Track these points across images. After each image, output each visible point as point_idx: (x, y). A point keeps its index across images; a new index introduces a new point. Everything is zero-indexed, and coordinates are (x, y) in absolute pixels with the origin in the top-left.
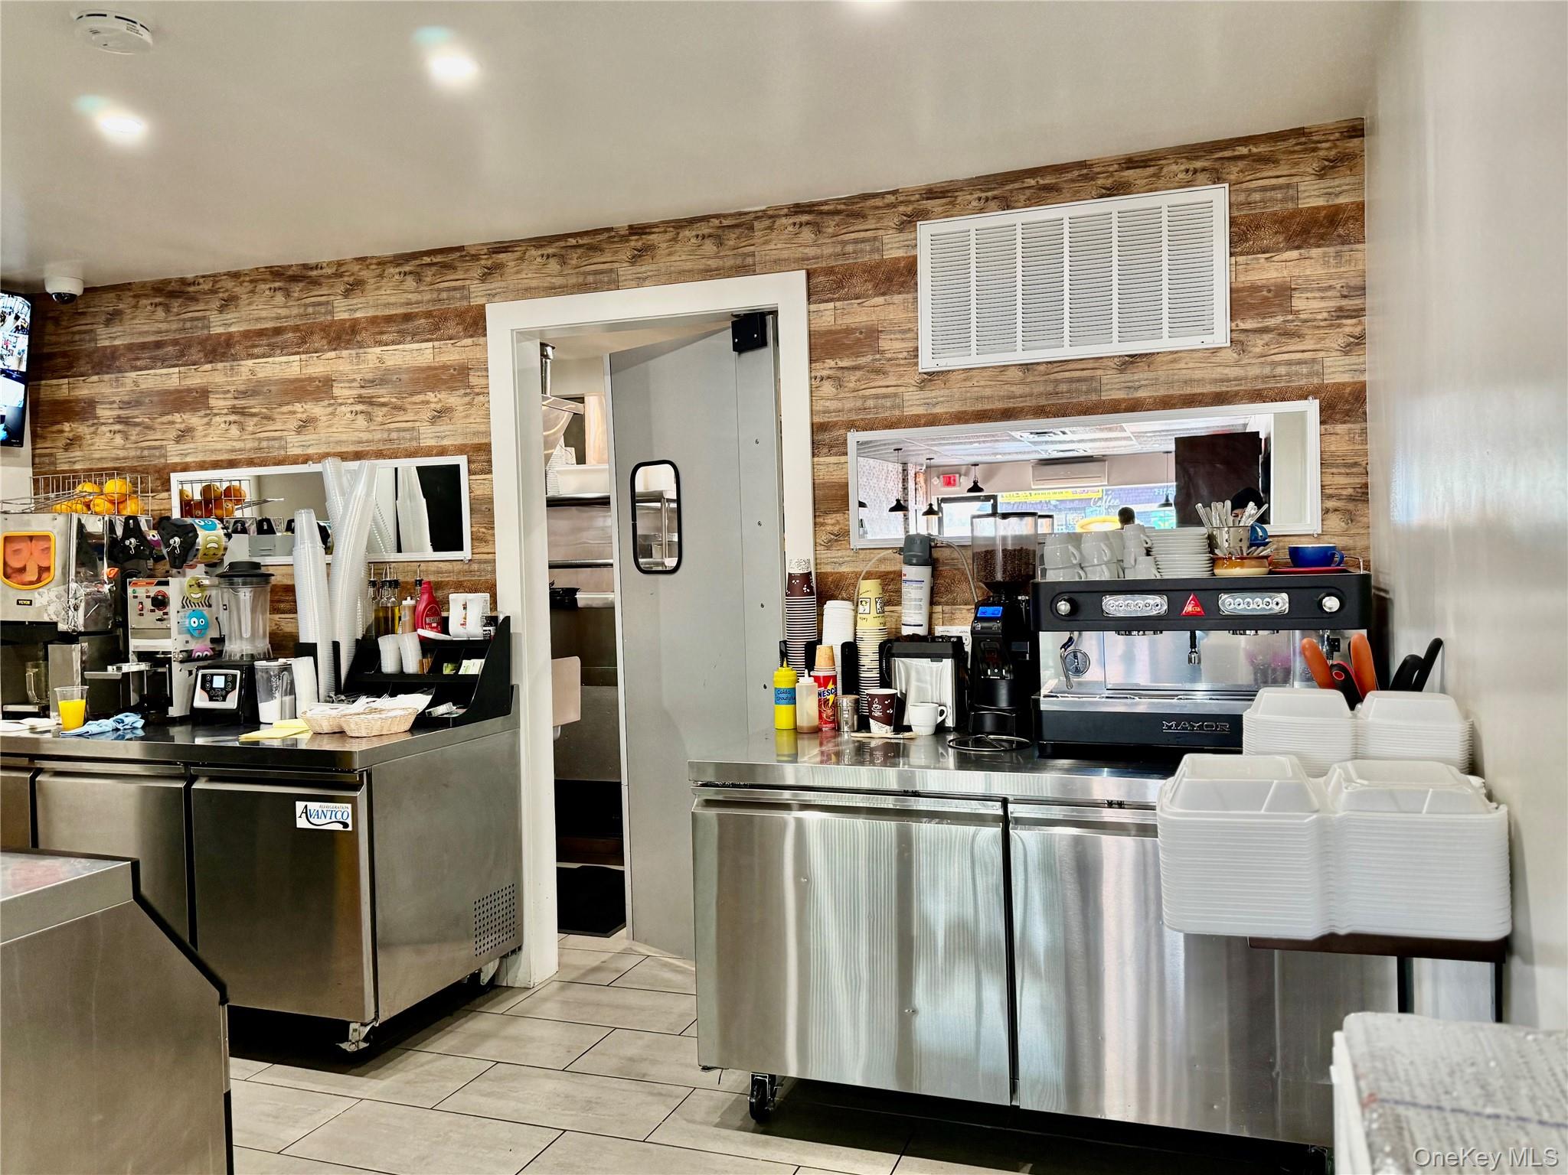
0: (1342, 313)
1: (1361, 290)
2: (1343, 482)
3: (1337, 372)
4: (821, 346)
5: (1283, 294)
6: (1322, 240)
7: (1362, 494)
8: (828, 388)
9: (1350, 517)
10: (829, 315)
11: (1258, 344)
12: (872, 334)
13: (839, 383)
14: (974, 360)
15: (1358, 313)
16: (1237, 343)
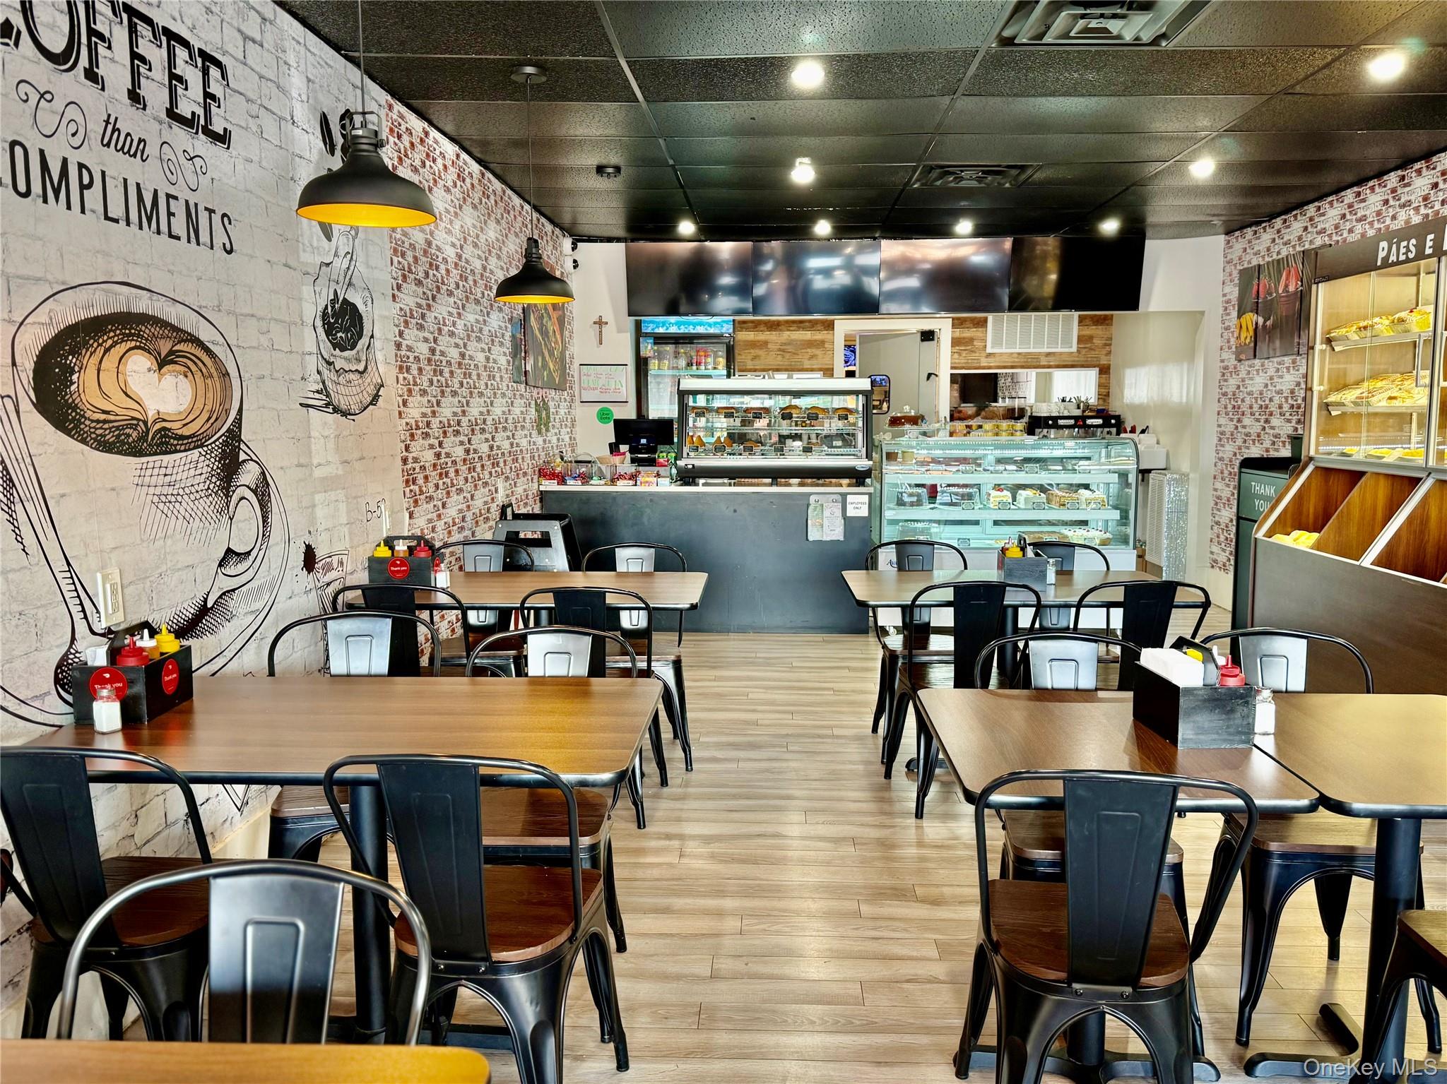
0: (1106, 345)
1: (1111, 339)
2: (1104, 391)
3: (1104, 361)
4: (956, 342)
5: (1091, 338)
6: (1102, 324)
7: (1108, 395)
8: (956, 356)
9: (1105, 400)
10: (958, 333)
11: (1084, 352)
12: (971, 340)
13: (960, 354)
14: (1004, 350)
15: (1110, 345)
16: (1078, 351)
